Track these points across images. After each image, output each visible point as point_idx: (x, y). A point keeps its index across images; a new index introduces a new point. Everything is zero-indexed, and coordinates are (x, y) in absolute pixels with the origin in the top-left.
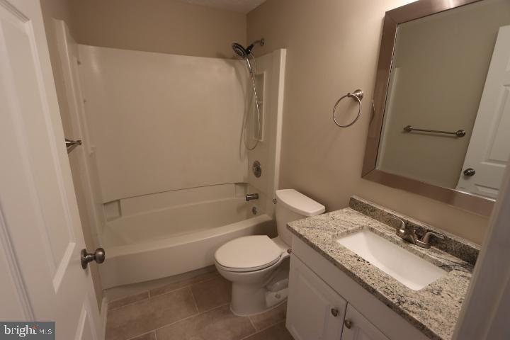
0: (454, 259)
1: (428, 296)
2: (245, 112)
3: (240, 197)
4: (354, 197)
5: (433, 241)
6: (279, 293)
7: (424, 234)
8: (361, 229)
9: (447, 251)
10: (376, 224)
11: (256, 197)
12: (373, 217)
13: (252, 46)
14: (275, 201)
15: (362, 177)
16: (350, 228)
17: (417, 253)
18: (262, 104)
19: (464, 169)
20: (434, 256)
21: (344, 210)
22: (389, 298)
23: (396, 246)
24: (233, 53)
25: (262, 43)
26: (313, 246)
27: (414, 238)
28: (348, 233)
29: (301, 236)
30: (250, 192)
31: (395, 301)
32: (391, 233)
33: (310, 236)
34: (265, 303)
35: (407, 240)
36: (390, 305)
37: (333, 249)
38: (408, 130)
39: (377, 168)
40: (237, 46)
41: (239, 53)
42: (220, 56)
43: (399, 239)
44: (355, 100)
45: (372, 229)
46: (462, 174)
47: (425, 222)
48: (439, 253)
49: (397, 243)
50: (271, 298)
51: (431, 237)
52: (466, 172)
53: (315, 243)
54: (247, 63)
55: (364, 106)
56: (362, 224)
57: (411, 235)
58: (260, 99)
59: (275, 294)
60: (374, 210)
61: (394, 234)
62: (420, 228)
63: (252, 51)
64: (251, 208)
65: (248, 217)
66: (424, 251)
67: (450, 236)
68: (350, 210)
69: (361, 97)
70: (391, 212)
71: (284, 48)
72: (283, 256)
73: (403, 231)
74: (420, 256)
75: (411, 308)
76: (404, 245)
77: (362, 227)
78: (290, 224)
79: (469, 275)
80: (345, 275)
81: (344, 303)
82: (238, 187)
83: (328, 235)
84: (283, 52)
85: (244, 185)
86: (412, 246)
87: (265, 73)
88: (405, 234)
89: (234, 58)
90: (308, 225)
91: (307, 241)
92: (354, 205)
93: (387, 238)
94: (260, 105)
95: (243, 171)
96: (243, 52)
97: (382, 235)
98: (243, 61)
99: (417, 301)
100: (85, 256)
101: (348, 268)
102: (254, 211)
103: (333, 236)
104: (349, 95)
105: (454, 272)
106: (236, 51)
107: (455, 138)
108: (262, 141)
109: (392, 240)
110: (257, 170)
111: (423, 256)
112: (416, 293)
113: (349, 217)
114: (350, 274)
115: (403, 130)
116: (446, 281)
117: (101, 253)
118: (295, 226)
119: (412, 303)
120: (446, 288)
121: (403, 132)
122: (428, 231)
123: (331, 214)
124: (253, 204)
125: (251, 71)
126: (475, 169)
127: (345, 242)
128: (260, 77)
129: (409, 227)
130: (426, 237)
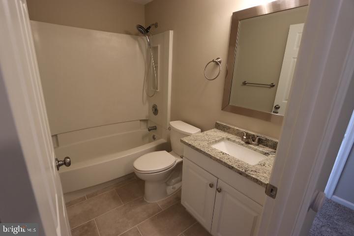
0: (271, 150)
1: (259, 167)
2: (146, 71)
3: (144, 129)
4: (218, 122)
5: (261, 142)
6: (174, 186)
7: (256, 139)
8: (222, 139)
9: (267, 146)
10: (230, 136)
11: (155, 128)
12: (229, 133)
13: (150, 27)
14: (170, 128)
15: (222, 110)
16: (217, 139)
17: (252, 149)
18: (157, 66)
19: (274, 106)
20: (261, 149)
21: (212, 130)
22: (241, 170)
23: (242, 146)
24: (137, 31)
25: (156, 25)
26: (197, 150)
27: (250, 141)
28: (216, 142)
29: (190, 145)
30: (151, 125)
31: (243, 171)
32: (238, 140)
33: (195, 144)
34: (166, 193)
35: (248, 143)
36: (241, 173)
37: (209, 150)
38: (245, 84)
39: (230, 104)
40: (140, 27)
41: (141, 32)
42: (127, 33)
43: (243, 142)
44: (217, 64)
45: (228, 139)
46: (274, 108)
47: (256, 132)
48: (263, 147)
49: (242, 145)
50: (170, 190)
51: (259, 140)
52: (275, 107)
53: (199, 148)
54: (147, 39)
55: (222, 67)
56: (223, 137)
57: (249, 140)
58: (156, 63)
59: (172, 187)
60: (229, 128)
61: (240, 140)
62: (254, 135)
63: (150, 31)
64: (152, 136)
65: (150, 142)
66: (256, 147)
67: (268, 138)
68: (215, 130)
69: (220, 62)
70: (238, 129)
71: (171, 30)
72: (177, 162)
73: (245, 137)
74: (254, 150)
75: (251, 173)
76: (246, 145)
77: (223, 138)
78: (182, 139)
79: (274, 156)
80: (216, 163)
81: (217, 179)
82: (142, 123)
83: (205, 143)
84: (171, 33)
85: (146, 121)
86: (250, 145)
87: (159, 46)
88: (246, 139)
89: (137, 35)
90: (193, 139)
91: (193, 147)
92: (218, 127)
93: (237, 143)
94: (156, 67)
95: (145, 111)
96: (144, 31)
97: (234, 141)
98: (144, 37)
99: (254, 169)
100: (58, 162)
101: (218, 158)
102: (154, 138)
103: (208, 143)
104: (213, 61)
105: (271, 155)
106: (139, 30)
107: (270, 88)
108: (158, 90)
109: (239, 143)
110: (155, 111)
111: (255, 150)
112: (254, 166)
113: (215, 133)
114: (220, 161)
115: (241, 84)
116: (267, 160)
117: (68, 160)
118: (186, 140)
119: (252, 171)
120: (267, 163)
121: (242, 85)
122: (257, 136)
123: (205, 132)
124: (153, 133)
125: (149, 44)
126: (280, 105)
127: (215, 146)
128: (155, 49)
129: (248, 135)
130: (257, 140)
